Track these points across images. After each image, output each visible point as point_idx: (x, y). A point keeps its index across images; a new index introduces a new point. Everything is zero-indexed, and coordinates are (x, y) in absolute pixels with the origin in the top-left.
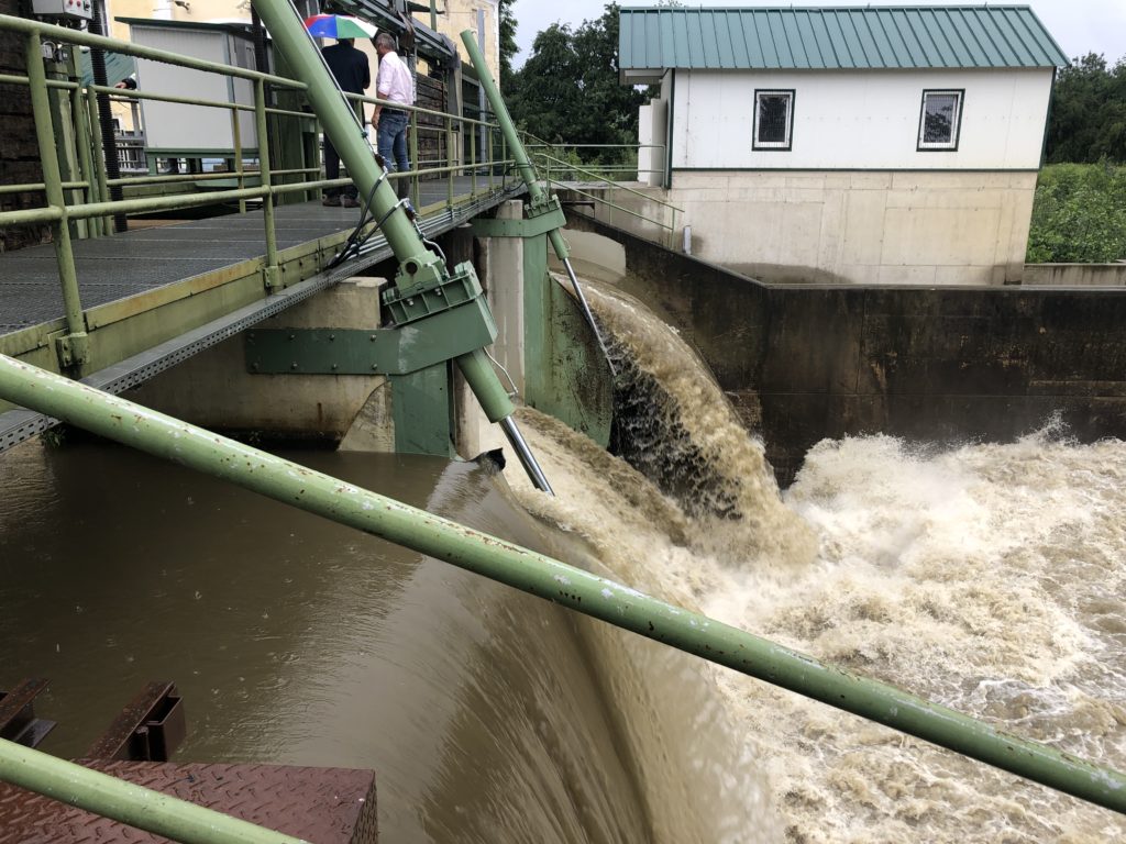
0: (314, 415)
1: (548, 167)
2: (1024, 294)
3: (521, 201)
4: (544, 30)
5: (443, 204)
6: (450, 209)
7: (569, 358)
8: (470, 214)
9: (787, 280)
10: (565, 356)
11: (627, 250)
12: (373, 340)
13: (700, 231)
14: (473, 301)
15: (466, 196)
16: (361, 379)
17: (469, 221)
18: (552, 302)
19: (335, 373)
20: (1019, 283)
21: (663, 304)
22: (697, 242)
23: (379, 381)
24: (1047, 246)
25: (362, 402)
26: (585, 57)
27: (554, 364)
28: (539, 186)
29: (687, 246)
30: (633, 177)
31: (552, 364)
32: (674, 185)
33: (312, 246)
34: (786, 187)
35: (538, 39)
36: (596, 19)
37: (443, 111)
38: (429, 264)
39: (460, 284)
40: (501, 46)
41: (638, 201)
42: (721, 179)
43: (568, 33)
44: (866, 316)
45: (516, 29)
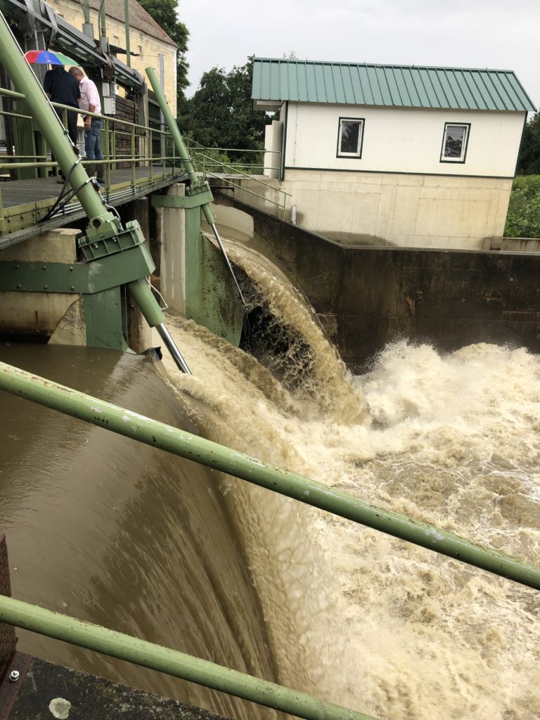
0: (33, 319)
1: (204, 163)
2: (501, 256)
3: (184, 184)
4: (208, 72)
5: (129, 183)
6: (133, 187)
7: (214, 289)
8: (148, 191)
9: (356, 243)
10: (212, 288)
11: (255, 220)
12: (71, 270)
13: (301, 210)
14: (138, 246)
15: (146, 179)
16: (64, 296)
17: (146, 196)
18: (204, 252)
19: (46, 292)
20: (499, 249)
21: (277, 256)
22: (300, 216)
23: (76, 297)
24: (518, 227)
25: (64, 311)
26: (234, 92)
27: (205, 293)
28: (197, 175)
29: (294, 219)
30: (261, 172)
31: (203, 293)
32: (286, 178)
33: (30, 206)
34: (357, 183)
35: (204, 78)
36: (242, 66)
37: (135, 123)
38: (108, 221)
39: (129, 235)
40: (178, 81)
41: (262, 188)
42: (317, 175)
43: (223, 74)
44: (404, 268)
45: (189, 70)
